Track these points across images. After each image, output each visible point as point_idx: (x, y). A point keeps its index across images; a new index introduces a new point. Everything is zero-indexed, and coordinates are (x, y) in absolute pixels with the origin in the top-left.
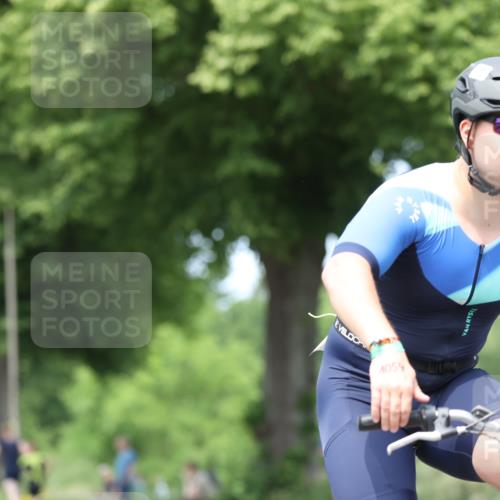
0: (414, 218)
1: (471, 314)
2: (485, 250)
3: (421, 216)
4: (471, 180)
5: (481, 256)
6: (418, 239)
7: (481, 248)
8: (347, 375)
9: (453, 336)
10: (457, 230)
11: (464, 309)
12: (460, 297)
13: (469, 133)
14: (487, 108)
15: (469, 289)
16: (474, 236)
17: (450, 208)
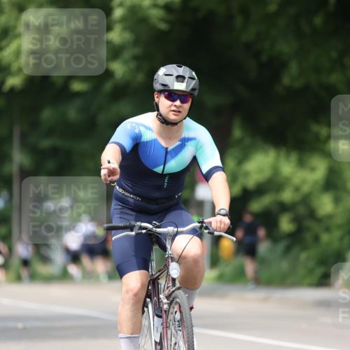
0: (137, 131)
1: (167, 178)
2: (169, 149)
3: (139, 131)
4: (159, 119)
5: (167, 152)
6: (138, 142)
7: (167, 149)
8: (120, 207)
9: (160, 188)
10: (155, 140)
11: (163, 175)
12: (159, 170)
13: (157, 97)
14: (161, 88)
15: (162, 167)
16: (163, 143)
17: (152, 131)
